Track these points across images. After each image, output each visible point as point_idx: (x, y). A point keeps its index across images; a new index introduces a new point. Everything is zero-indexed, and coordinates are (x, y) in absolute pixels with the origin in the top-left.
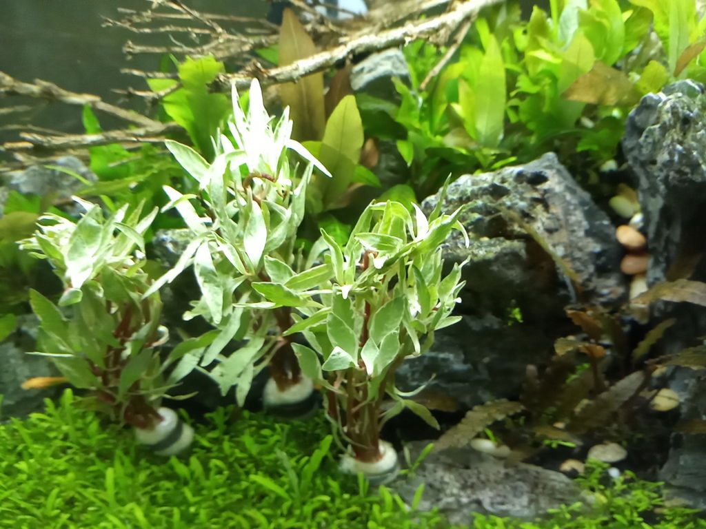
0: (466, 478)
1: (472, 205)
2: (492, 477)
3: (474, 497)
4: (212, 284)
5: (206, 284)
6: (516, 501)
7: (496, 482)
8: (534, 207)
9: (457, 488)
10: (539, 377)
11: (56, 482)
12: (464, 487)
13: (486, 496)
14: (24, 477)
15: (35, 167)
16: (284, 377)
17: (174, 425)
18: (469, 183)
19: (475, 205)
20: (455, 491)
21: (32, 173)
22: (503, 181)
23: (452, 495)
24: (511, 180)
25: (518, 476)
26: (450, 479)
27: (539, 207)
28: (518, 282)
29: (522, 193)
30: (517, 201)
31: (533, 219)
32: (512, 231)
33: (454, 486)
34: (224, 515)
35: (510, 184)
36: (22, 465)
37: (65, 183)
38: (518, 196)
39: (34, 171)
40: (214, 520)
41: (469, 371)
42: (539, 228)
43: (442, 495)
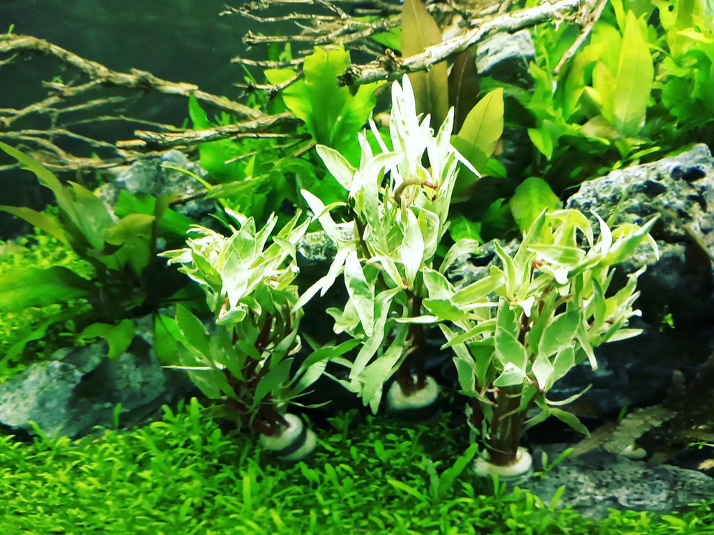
0: (602, 479)
1: (628, 204)
2: (628, 477)
3: (610, 495)
4: (363, 296)
5: (356, 296)
6: (654, 497)
7: (633, 481)
8: (691, 206)
9: (592, 487)
10: (686, 383)
11: (181, 489)
12: (599, 486)
13: (622, 494)
14: (149, 485)
15: (139, 163)
16: (410, 382)
17: (299, 431)
18: (622, 180)
19: (632, 204)
20: (590, 490)
21: (136, 169)
22: (659, 178)
23: (587, 494)
24: (668, 176)
25: (657, 476)
26: (585, 480)
27: (696, 206)
28: (673, 286)
29: (680, 190)
30: (675, 199)
31: (690, 219)
32: (669, 232)
33: (588, 486)
34: (355, 515)
35: (666, 181)
36: (146, 474)
37: (173, 180)
38: (675, 194)
39: (138, 166)
40: (345, 520)
41: (610, 377)
42: (696, 229)
43: (575, 495)
